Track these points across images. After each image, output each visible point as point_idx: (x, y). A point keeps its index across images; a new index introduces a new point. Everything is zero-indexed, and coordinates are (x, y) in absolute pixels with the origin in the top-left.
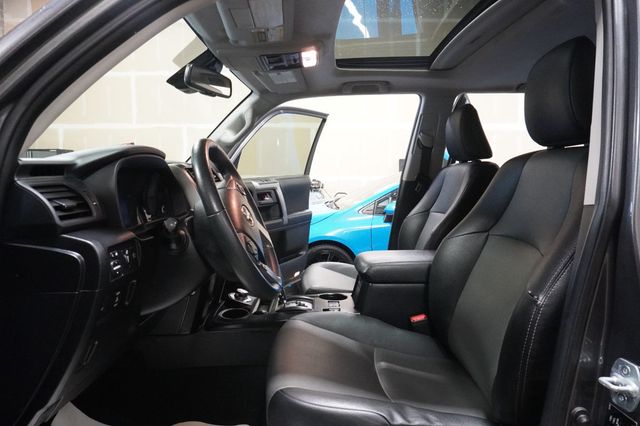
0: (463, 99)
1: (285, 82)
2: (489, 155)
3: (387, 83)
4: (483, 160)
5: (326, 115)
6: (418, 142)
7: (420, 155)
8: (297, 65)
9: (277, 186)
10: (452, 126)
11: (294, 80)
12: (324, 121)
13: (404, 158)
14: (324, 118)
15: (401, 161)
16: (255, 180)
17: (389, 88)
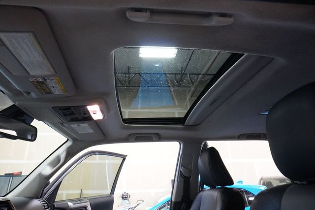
0: (206, 145)
1: (86, 132)
2: (232, 183)
3: (158, 134)
4: (227, 187)
5: (126, 156)
6: (181, 174)
7: (183, 183)
8: (87, 118)
9: (88, 204)
10: (202, 162)
11: (91, 131)
12: (124, 159)
13: (173, 179)
14: (124, 157)
15: (172, 180)
16: (70, 201)
17: (160, 138)
